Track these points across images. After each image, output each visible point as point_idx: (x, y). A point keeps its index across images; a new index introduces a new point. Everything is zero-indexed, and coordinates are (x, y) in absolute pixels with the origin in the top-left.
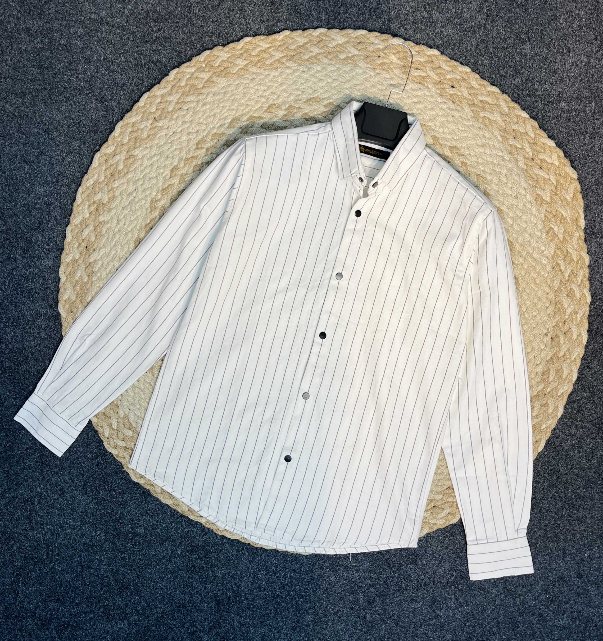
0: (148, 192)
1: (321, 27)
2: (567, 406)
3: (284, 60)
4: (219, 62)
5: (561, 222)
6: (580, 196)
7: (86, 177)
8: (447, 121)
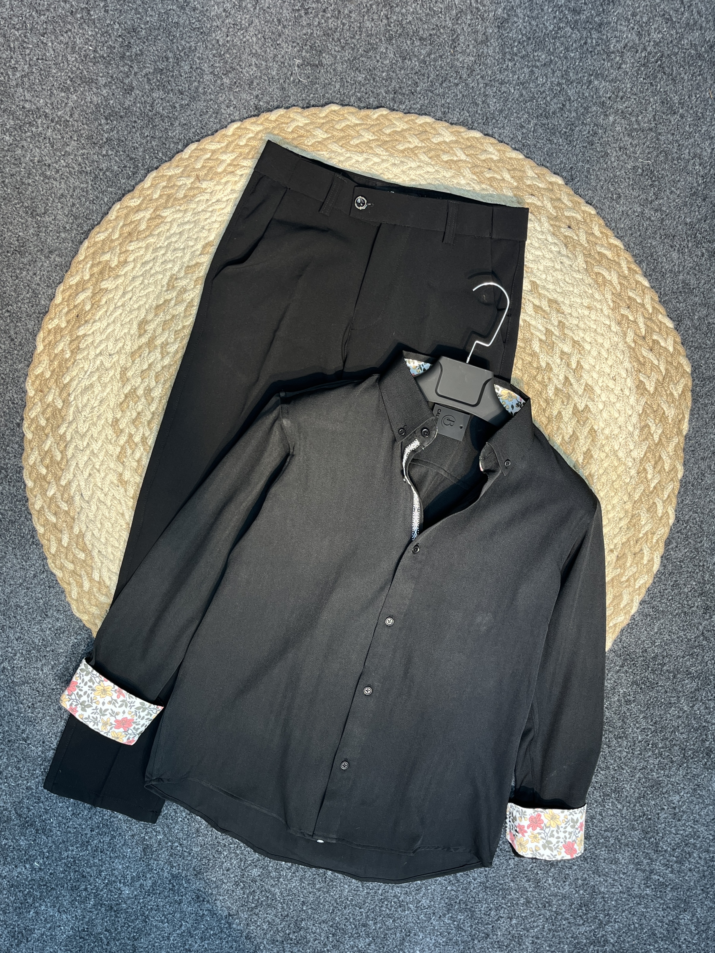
0: (170, 265)
3: (373, 145)
4: (294, 126)
5: (660, 421)
7: (97, 229)
8: (554, 267)
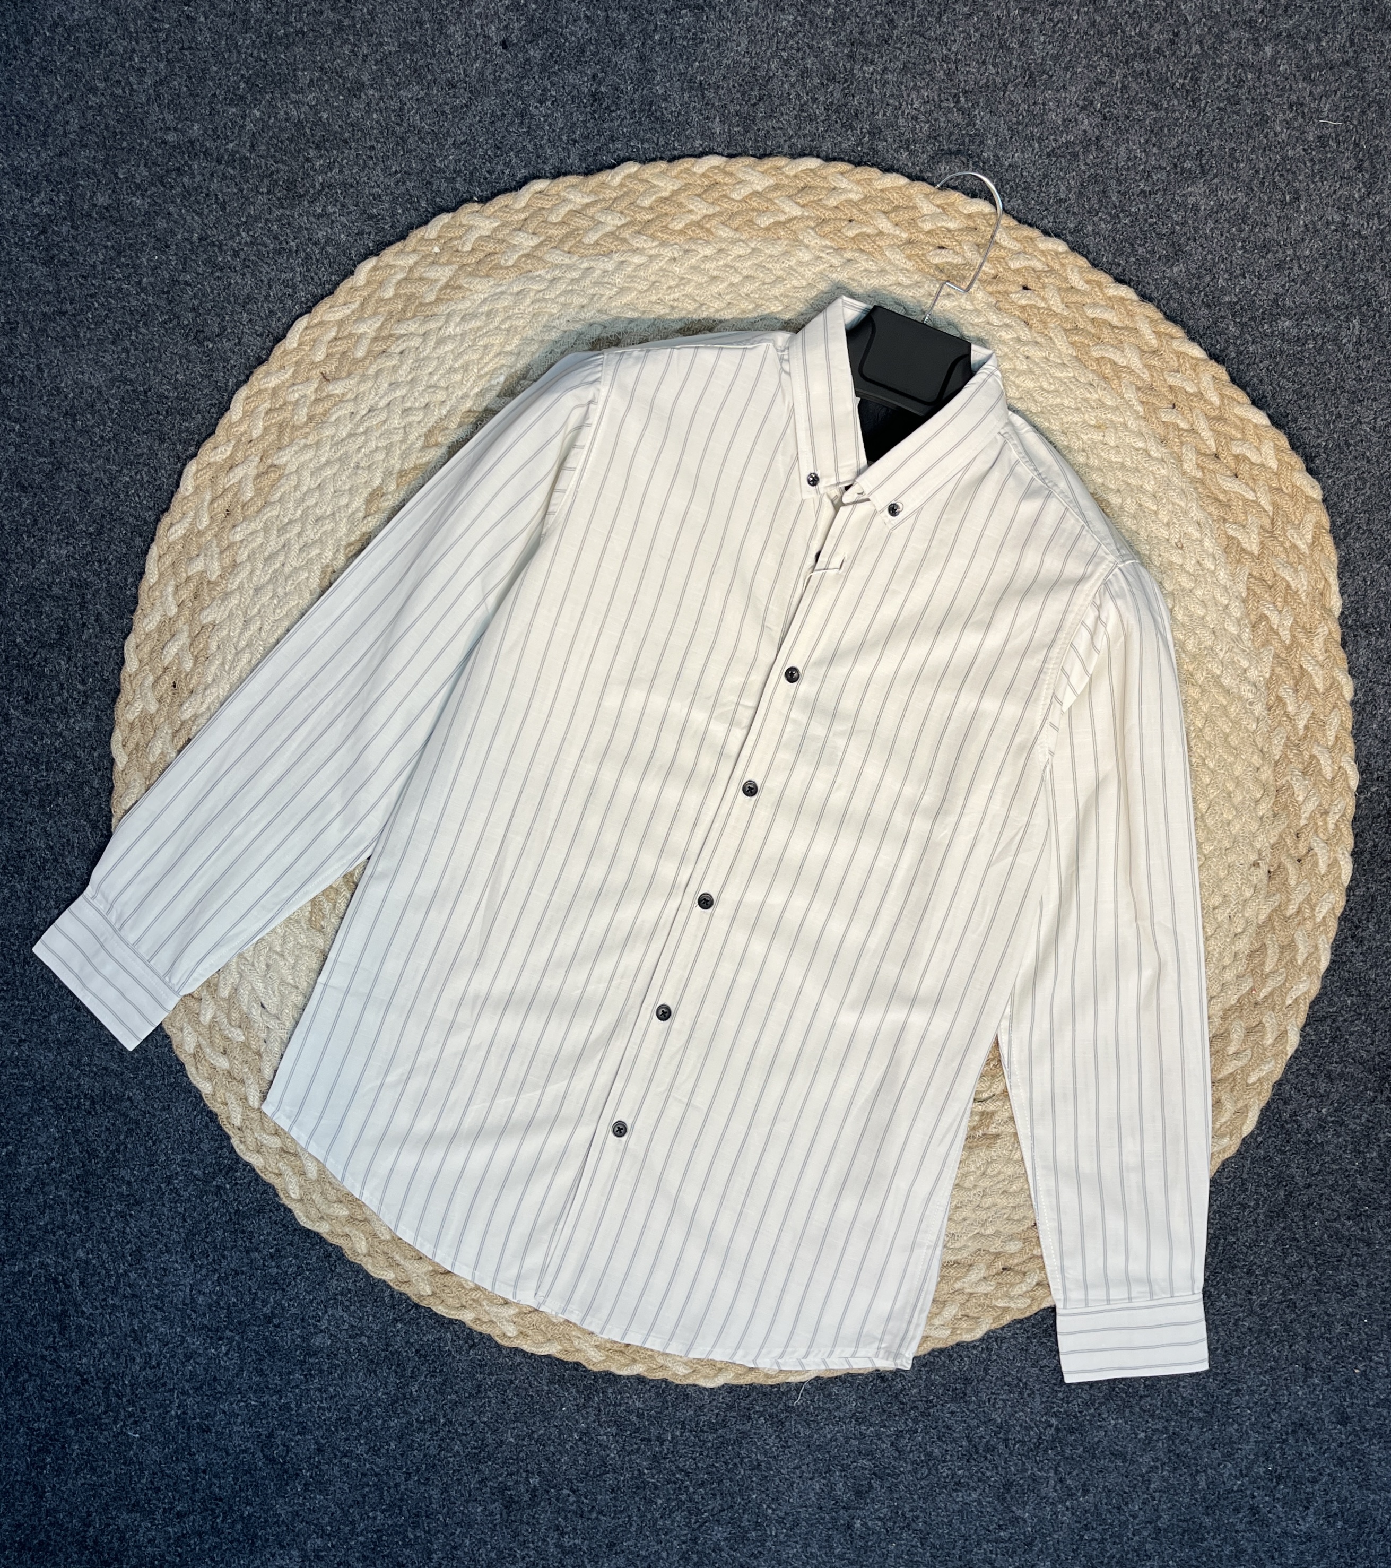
0: (315, 552)
1: (711, 152)
2: (1307, 1029)
3: (626, 234)
4: (473, 240)
5: (1286, 602)
6: (1328, 540)
7: (166, 520)
8: (1015, 369)
